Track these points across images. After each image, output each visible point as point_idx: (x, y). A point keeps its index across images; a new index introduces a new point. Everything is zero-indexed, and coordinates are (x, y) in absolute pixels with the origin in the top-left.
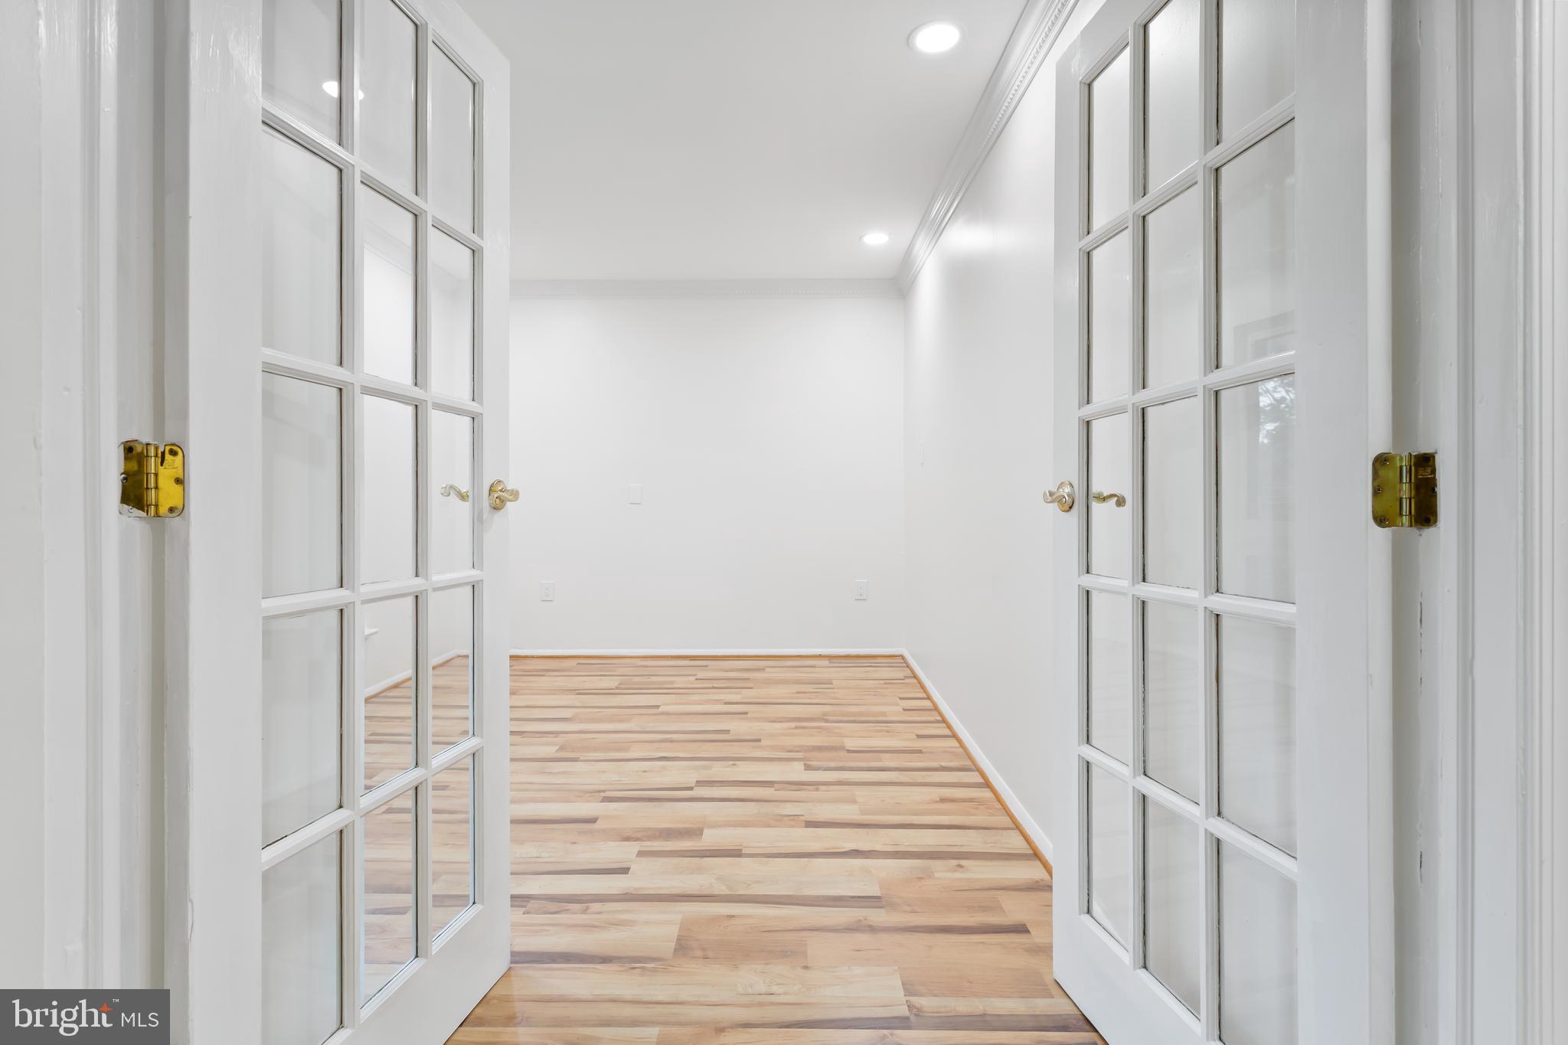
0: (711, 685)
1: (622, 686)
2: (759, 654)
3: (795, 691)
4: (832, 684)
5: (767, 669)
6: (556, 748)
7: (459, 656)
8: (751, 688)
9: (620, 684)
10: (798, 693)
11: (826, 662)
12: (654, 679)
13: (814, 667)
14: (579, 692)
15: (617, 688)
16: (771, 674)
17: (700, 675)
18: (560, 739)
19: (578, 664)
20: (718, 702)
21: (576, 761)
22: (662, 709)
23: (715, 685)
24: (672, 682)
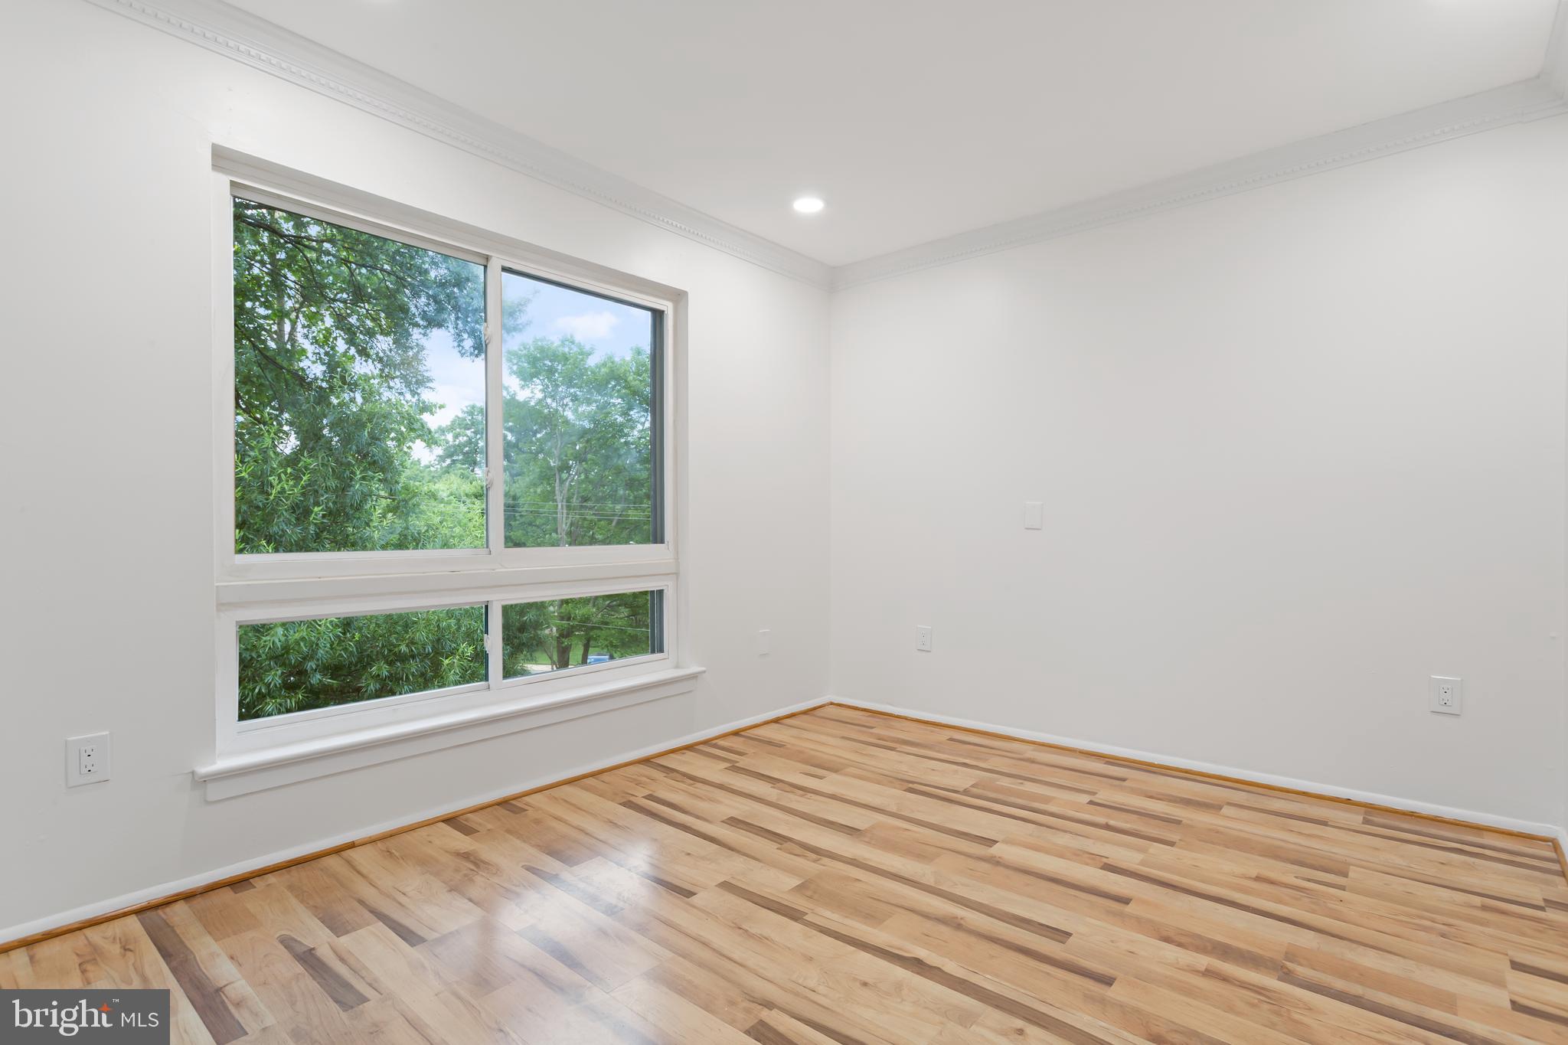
0: (1102, 820)
1: (975, 790)
2: (1228, 775)
3: (1254, 873)
4: (1346, 875)
5: (1226, 810)
6: (796, 882)
7: (832, 704)
8: (1172, 844)
9: (973, 786)
10: (1258, 879)
11: (1355, 819)
12: (1030, 787)
13: (1325, 823)
14: (912, 787)
15: (966, 792)
16: (1231, 821)
17: (1105, 795)
18: (809, 866)
19: (951, 739)
20: (1093, 858)
21: (795, 919)
22: (995, 850)
23: (1112, 823)
24: (1047, 800)
